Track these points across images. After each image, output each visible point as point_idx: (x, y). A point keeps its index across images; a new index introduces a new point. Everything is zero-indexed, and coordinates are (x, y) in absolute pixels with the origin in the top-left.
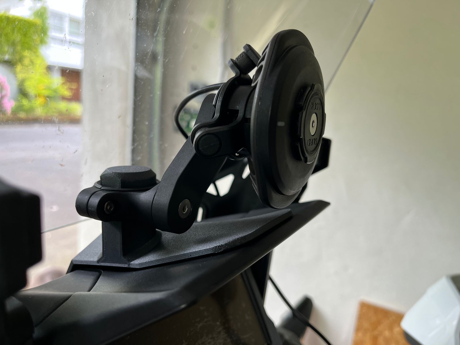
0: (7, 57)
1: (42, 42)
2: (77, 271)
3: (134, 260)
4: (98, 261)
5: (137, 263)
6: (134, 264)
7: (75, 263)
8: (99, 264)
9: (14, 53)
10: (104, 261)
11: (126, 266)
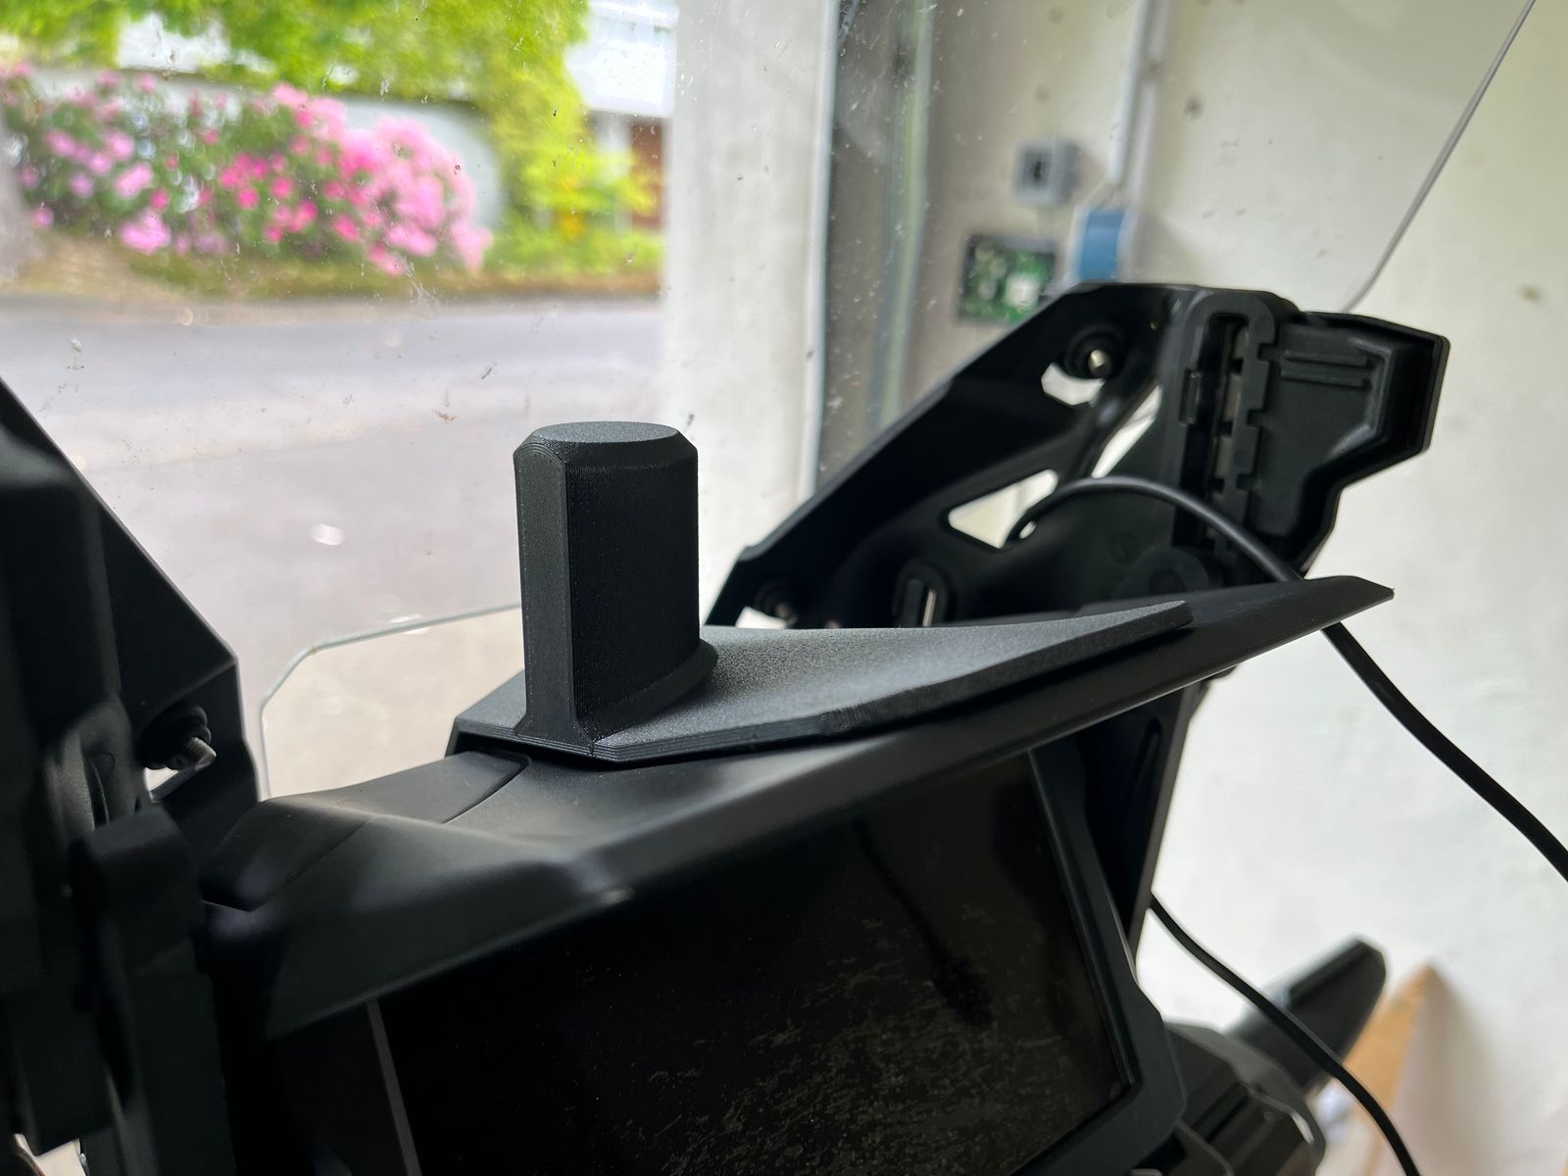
0: (459, 88)
1: (574, 34)
2: (467, 753)
3: (607, 735)
4: (517, 729)
5: (613, 743)
6: (605, 749)
7: (464, 729)
8: (516, 739)
9: (486, 73)
10: (531, 731)
11: (585, 752)
